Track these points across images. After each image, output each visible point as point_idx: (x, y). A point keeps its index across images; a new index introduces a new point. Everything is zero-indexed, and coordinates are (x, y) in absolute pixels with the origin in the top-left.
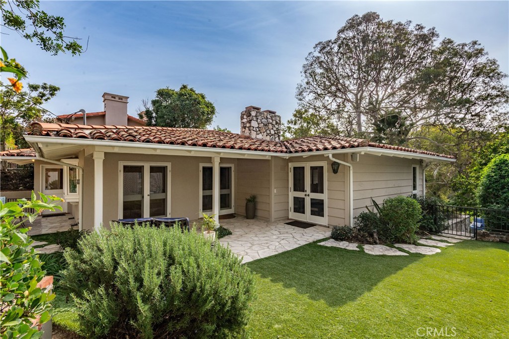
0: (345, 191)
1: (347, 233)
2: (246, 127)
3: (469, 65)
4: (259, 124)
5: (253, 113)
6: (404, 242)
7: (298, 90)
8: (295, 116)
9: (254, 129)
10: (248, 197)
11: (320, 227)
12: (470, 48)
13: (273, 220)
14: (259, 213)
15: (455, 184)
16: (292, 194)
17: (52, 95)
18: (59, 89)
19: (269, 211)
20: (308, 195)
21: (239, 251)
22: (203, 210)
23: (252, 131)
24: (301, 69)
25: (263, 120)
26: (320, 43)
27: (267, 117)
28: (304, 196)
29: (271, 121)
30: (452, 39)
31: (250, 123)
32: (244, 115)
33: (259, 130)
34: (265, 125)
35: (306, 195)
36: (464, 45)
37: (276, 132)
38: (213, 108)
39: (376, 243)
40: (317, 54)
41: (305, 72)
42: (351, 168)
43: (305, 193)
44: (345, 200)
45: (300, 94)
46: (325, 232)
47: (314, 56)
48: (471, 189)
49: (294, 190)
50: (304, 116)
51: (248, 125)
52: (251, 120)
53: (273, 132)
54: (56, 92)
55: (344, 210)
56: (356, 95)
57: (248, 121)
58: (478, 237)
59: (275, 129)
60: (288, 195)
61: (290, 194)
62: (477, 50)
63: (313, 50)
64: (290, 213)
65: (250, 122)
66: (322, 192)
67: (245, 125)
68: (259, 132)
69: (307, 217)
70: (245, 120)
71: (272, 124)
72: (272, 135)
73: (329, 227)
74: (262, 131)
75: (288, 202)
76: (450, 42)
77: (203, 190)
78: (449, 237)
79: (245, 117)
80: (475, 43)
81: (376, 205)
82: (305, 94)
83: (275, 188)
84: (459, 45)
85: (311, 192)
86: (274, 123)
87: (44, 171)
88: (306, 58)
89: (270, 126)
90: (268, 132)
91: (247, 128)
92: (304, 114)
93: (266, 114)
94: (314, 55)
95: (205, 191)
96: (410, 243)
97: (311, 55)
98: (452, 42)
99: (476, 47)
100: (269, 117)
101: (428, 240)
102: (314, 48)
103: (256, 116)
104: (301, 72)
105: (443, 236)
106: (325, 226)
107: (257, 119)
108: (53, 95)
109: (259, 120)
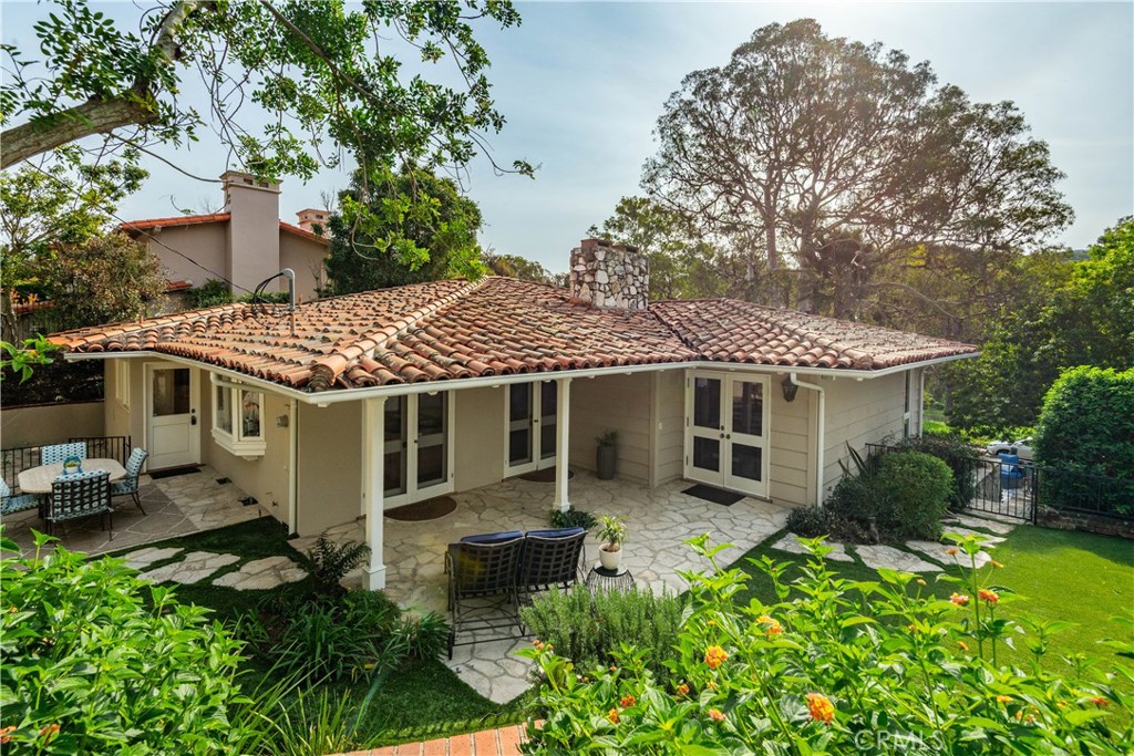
0: (809, 437)
1: (821, 522)
2: (583, 282)
3: (993, 147)
4: (609, 276)
5: (600, 256)
6: (924, 538)
7: (646, 170)
8: (620, 210)
9: (602, 288)
10: (602, 436)
11: (753, 500)
12: (997, 115)
13: (656, 484)
14: (624, 468)
15: (953, 375)
16: (692, 431)
17: (131, 187)
18: (147, 174)
19: (648, 467)
20: (728, 437)
21: (641, 570)
22: (511, 461)
23: (598, 293)
24: (655, 126)
25: (617, 269)
26: (695, 74)
27: (624, 261)
28: (717, 438)
29: (631, 268)
30: (961, 88)
31: (593, 275)
32: (579, 256)
33: (610, 291)
34: (621, 278)
35: (722, 436)
36: (987, 107)
37: (640, 290)
38: (476, 212)
39: (875, 543)
40: (688, 96)
41: (662, 131)
42: (823, 394)
43: (720, 432)
44: (808, 453)
45: (652, 180)
46: (770, 514)
47: (682, 100)
48: (981, 385)
49: (696, 424)
50: (640, 211)
51: (588, 279)
52: (596, 270)
53: (633, 291)
54: (140, 182)
55: (806, 471)
56: (766, 188)
57: (588, 272)
58: (1038, 521)
59: (638, 284)
60: (683, 432)
61: (687, 429)
62: (1011, 118)
63: (680, 87)
64: (686, 467)
65: (593, 272)
66: (759, 433)
67: (581, 279)
68: (609, 293)
69: (724, 478)
70: (580, 268)
71: (632, 274)
72: (633, 297)
73: (771, 502)
74: (614, 291)
75: (683, 447)
76: (956, 92)
77: (511, 420)
78: (987, 519)
79: (581, 260)
80: (1007, 106)
81: (853, 453)
82: (661, 181)
83: (661, 420)
84: (976, 106)
85: (734, 430)
86: (637, 272)
87: (152, 376)
88: (665, 105)
89: (630, 279)
90: (626, 291)
91: (585, 285)
92: (640, 208)
93: (622, 254)
94: (682, 97)
95: (514, 422)
96: (932, 540)
97: (677, 99)
98: (961, 94)
99: (1010, 113)
100: (627, 260)
101: (955, 528)
102: (682, 82)
103: (605, 261)
104: (653, 132)
105: (977, 517)
106: (764, 500)
107: (607, 266)
108: (134, 188)
109: (610, 269)
